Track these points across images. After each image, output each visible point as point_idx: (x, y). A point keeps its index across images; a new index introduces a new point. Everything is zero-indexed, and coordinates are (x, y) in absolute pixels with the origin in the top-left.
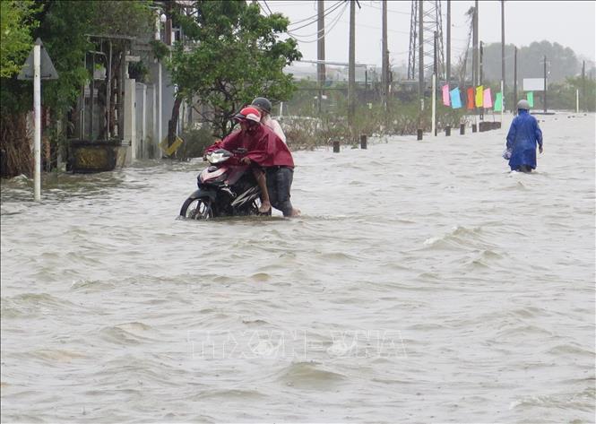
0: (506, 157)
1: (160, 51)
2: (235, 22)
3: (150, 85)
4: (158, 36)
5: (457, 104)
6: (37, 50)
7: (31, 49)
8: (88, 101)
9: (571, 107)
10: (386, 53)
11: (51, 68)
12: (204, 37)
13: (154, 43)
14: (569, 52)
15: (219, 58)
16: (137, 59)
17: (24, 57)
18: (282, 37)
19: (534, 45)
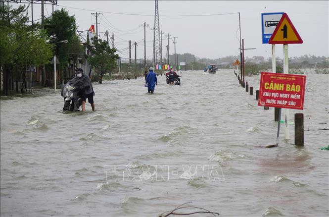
0: (146, 86)
1: (86, 57)
2: (104, 50)
3: (84, 65)
4: (86, 53)
5: (160, 68)
6: (55, 57)
7: (53, 57)
8: (69, 68)
9: (191, 69)
10: (145, 57)
11: (58, 62)
12: (97, 54)
13: (85, 55)
14: (193, 55)
15: (100, 58)
16: (81, 59)
17: (52, 59)
18: (115, 54)
19: (185, 54)
